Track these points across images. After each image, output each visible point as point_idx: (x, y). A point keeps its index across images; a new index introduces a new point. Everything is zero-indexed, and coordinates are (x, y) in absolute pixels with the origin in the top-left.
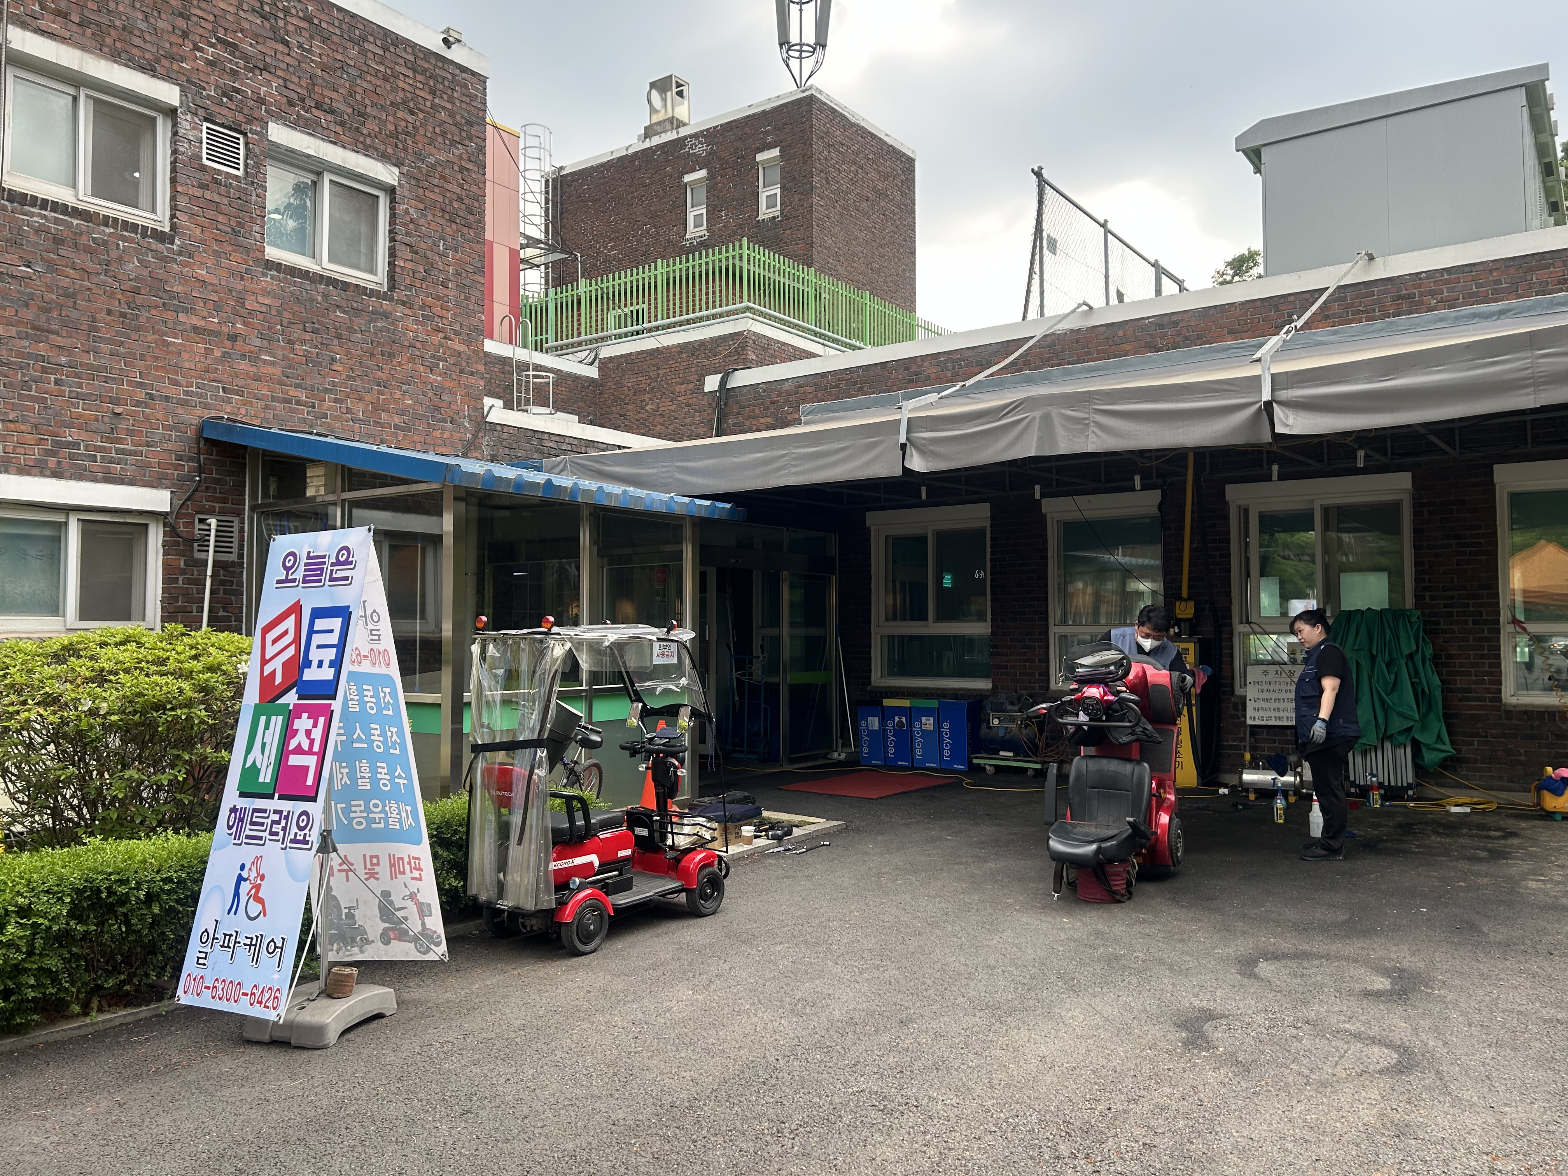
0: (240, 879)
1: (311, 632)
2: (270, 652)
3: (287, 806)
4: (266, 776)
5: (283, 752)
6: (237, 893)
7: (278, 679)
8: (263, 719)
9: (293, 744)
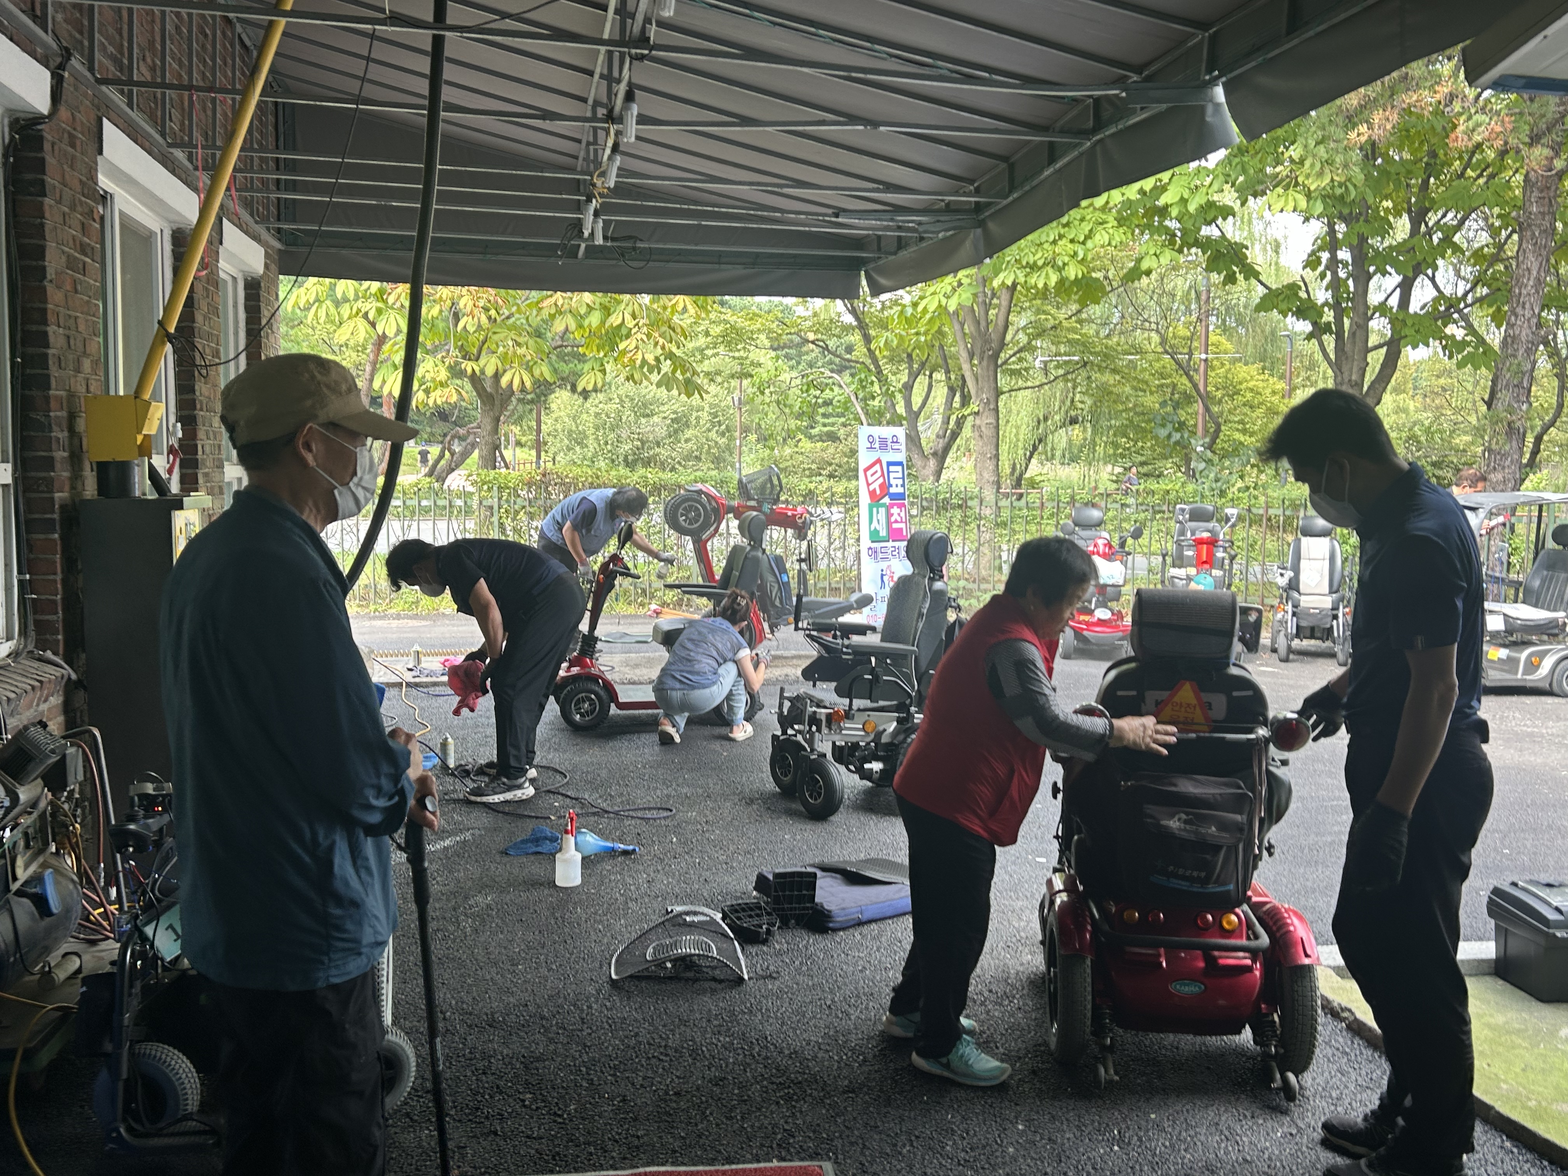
0: (882, 576)
1: (889, 472)
2: (871, 480)
3: (897, 544)
4: (883, 533)
5: (889, 523)
6: (882, 581)
7: (878, 492)
8: (875, 510)
9: (893, 519)
